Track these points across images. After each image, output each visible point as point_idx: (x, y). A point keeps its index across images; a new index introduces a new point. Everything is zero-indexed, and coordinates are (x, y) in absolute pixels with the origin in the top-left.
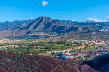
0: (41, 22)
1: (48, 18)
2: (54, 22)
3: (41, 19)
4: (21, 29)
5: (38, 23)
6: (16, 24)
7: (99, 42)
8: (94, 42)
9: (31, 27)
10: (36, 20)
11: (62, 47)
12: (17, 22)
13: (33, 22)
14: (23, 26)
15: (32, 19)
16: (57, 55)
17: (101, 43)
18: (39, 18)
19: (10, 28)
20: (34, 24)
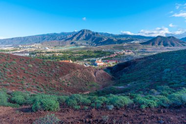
0: (82, 34)
1: (89, 31)
2: (94, 34)
3: (83, 32)
4: (66, 40)
5: (80, 35)
6: (62, 36)
7: (128, 51)
8: (124, 51)
9: (75, 38)
10: (79, 32)
11: (97, 56)
12: (63, 33)
13: (77, 34)
14: (68, 37)
15: (76, 31)
16: (92, 62)
17: (130, 53)
18: (81, 31)
19: (57, 39)
20: (77, 36)
